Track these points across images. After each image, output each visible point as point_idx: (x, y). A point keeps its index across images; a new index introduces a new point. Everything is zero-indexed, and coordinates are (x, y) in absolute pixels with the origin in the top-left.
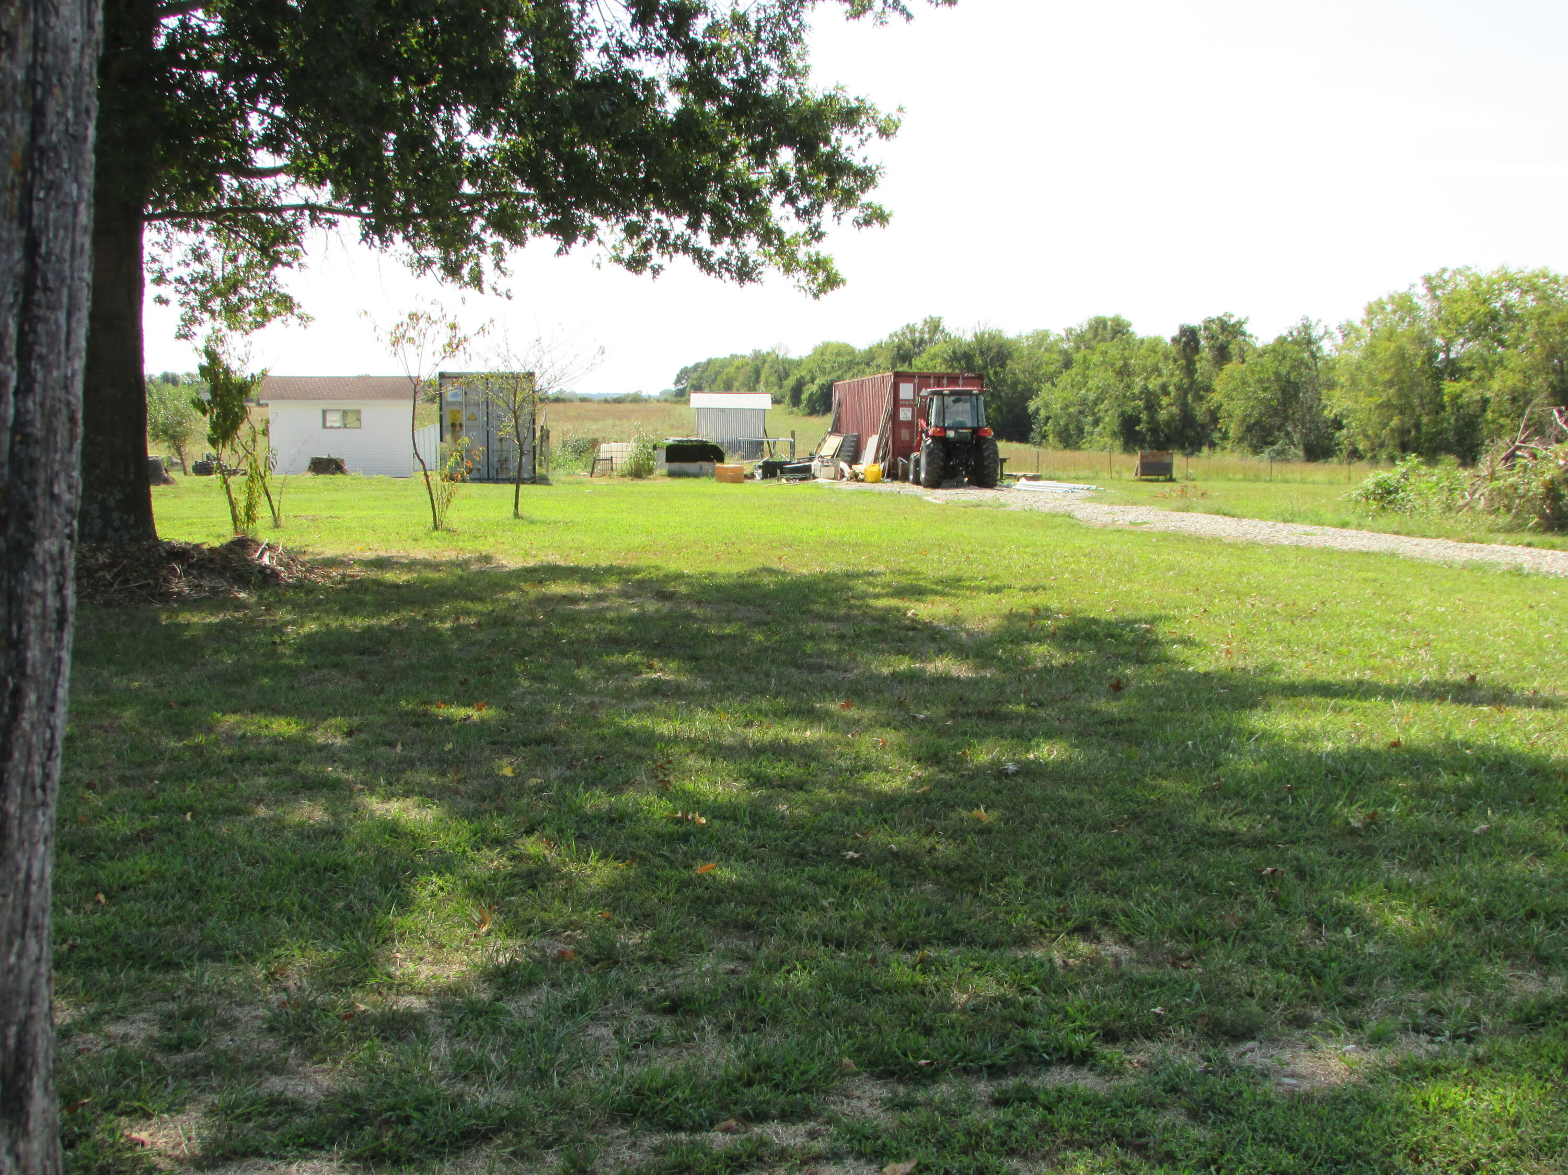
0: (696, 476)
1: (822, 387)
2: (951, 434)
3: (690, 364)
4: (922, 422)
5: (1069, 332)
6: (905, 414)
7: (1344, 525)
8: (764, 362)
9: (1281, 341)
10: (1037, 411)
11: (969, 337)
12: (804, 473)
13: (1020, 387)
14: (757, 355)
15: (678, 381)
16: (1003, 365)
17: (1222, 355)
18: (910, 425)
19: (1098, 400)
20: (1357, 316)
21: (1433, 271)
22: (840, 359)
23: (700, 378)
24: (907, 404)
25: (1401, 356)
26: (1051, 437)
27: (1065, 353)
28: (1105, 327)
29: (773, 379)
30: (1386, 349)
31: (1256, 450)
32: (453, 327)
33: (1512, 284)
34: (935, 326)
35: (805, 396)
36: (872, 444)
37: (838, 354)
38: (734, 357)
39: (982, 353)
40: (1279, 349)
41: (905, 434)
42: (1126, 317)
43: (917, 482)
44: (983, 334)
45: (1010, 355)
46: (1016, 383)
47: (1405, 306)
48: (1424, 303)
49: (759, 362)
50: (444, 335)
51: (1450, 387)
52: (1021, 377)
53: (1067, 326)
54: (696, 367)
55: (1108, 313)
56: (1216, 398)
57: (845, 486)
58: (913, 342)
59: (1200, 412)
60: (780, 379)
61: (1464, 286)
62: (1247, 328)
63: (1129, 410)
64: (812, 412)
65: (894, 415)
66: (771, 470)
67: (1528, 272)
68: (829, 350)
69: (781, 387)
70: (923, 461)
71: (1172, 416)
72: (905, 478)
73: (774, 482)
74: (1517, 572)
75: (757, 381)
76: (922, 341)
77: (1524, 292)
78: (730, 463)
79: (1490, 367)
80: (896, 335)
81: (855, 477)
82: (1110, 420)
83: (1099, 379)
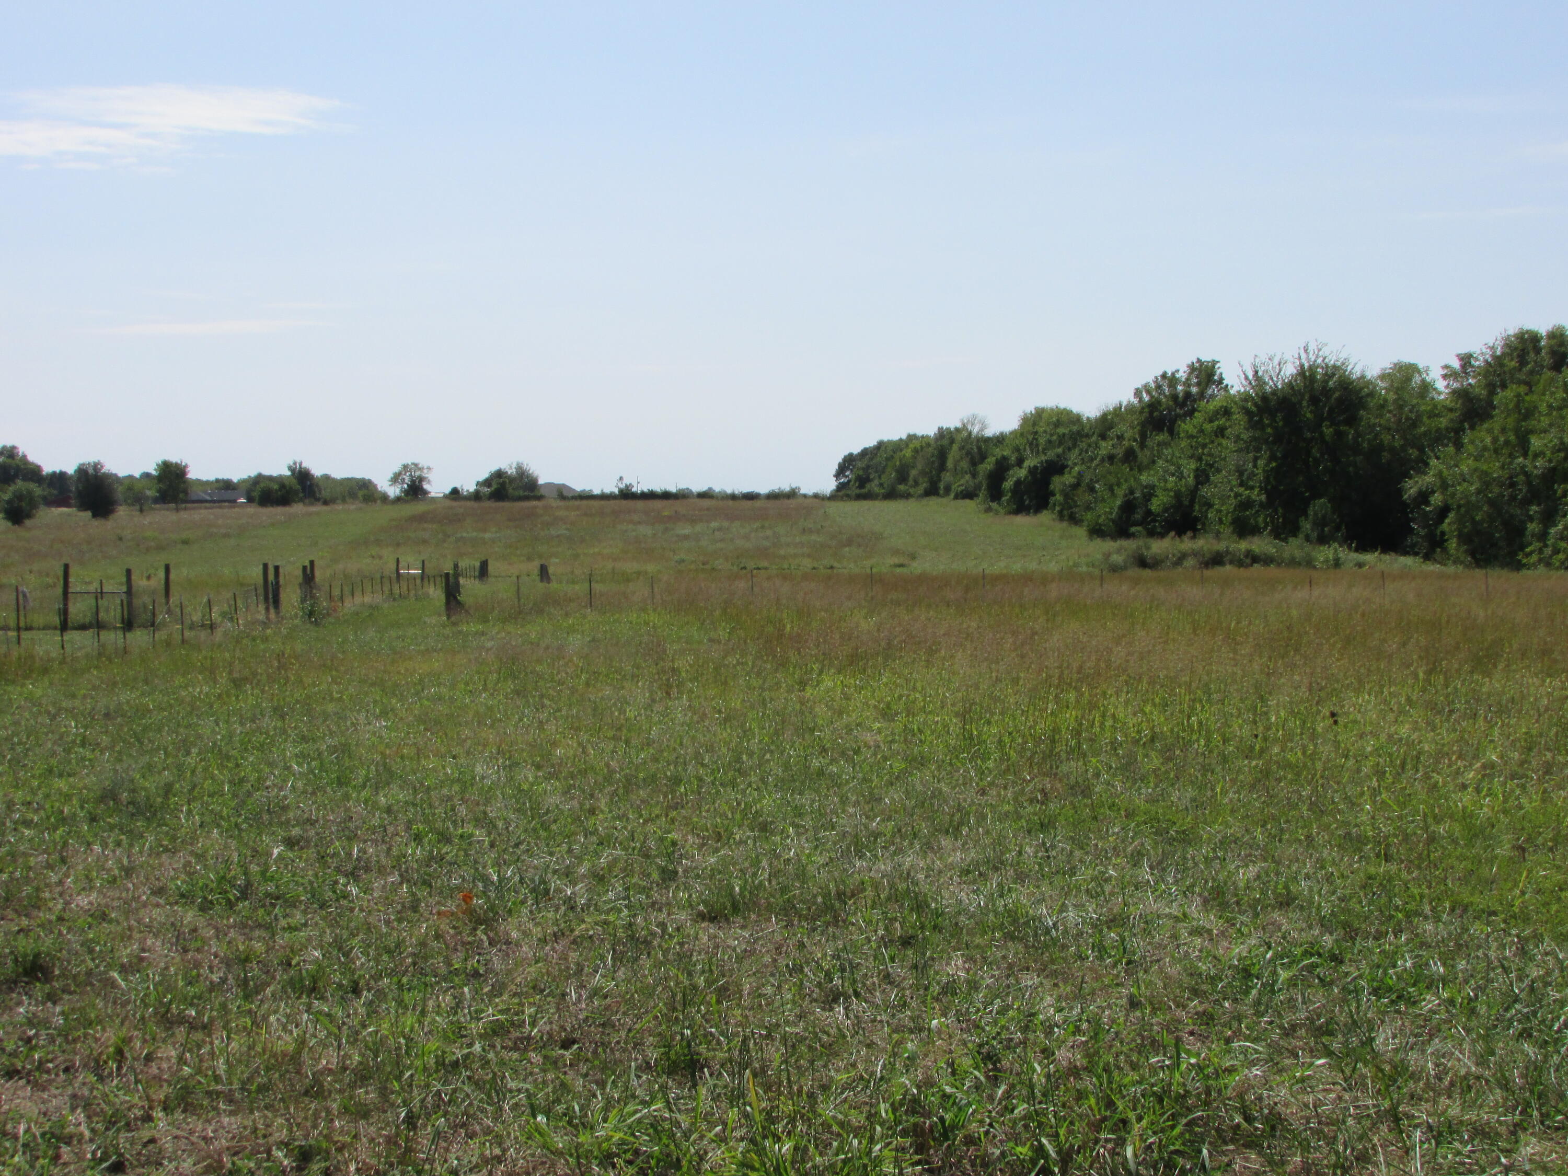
1: (1032, 471)
3: (856, 450)
8: (952, 441)
10: (1423, 497)
13: (1386, 457)
16: (1352, 420)
22: (1061, 430)
23: (868, 467)
26: (1453, 544)
28: (1538, 350)
35: (1008, 484)
37: (1058, 424)
38: (911, 437)
39: (1314, 400)
46: (1377, 449)
49: (945, 442)
52: (1386, 438)
53: (1463, 350)
54: (865, 452)
58: (1174, 397)
60: (974, 463)
64: (1020, 508)
68: (1044, 415)
69: (974, 475)
76: (1188, 395)
80: (1146, 388)
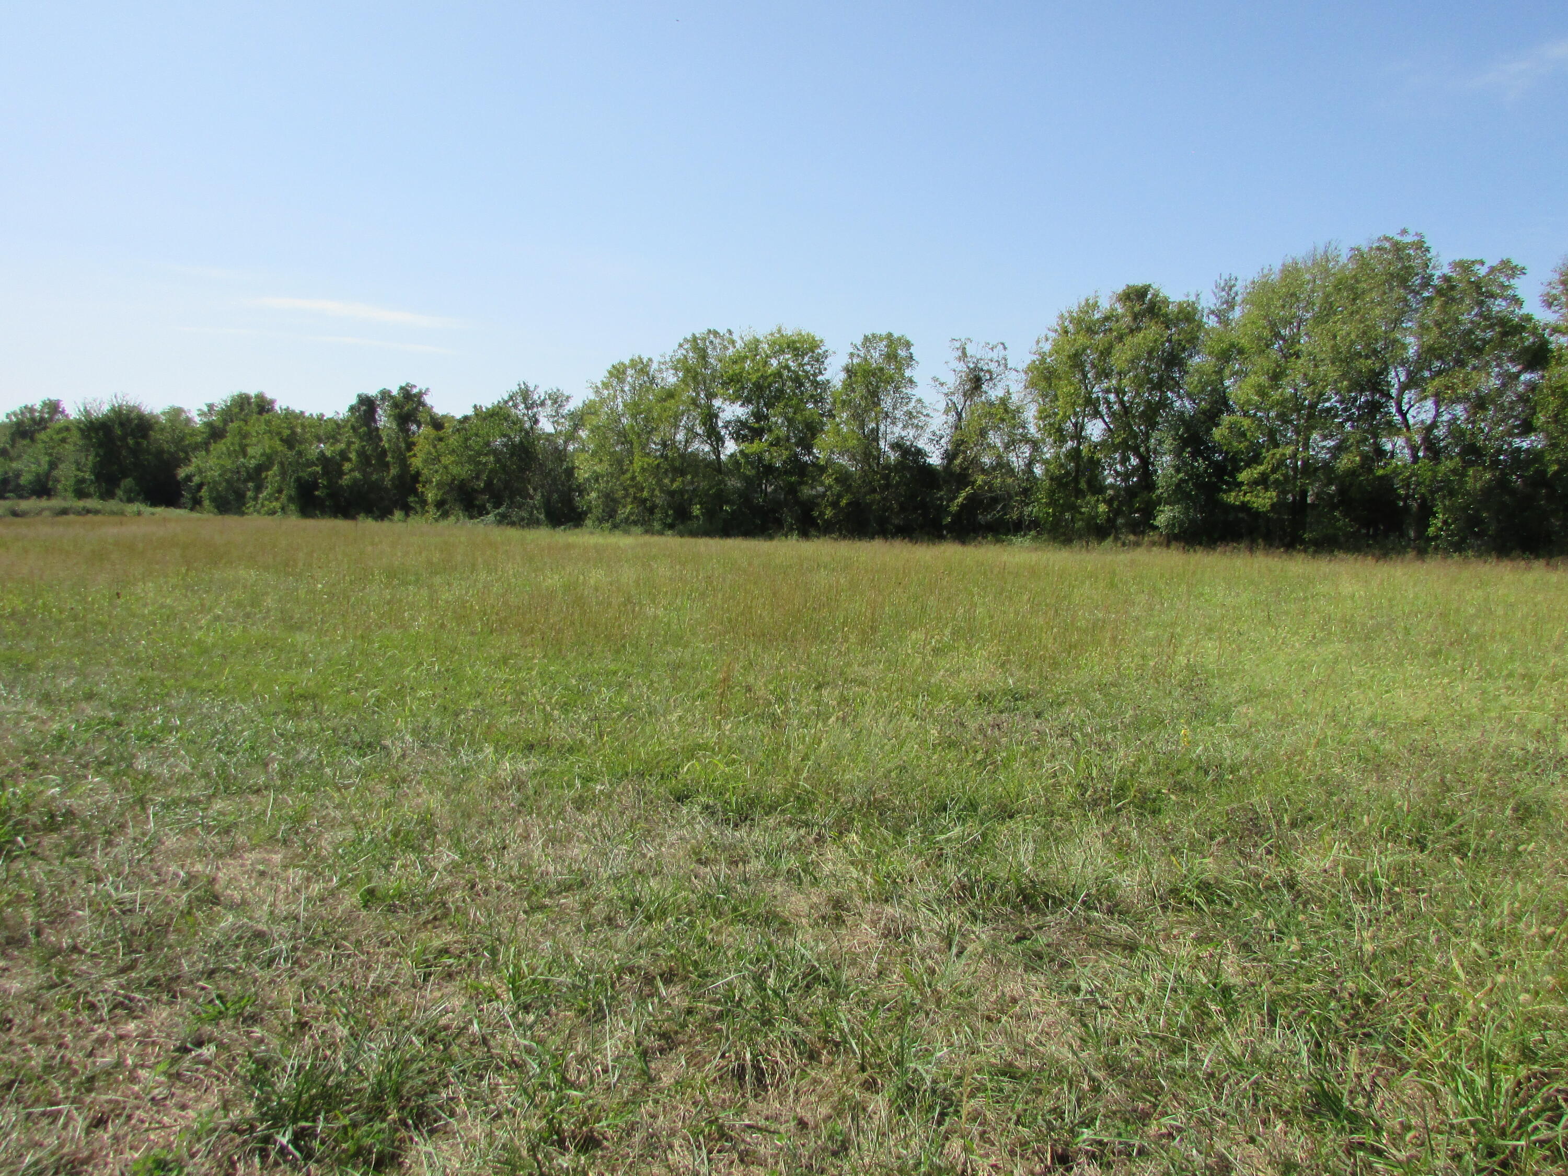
5: (211, 407)
10: (189, 478)
11: (105, 410)
13: (166, 456)
16: (145, 436)
17: (408, 422)
19: (263, 467)
26: (206, 503)
27: (210, 425)
28: (249, 404)
34: (54, 407)
39: (122, 425)
44: (120, 406)
45: (150, 427)
46: (160, 452)
52: (166, 446)
53: (209, 402)
55: (252, 391)
56: (416, 462)
58: (33, 419)
59: (388, 477)
63: (305, 476)
71: (355, 481)
76: (42, 419)
80: (15, 414)
83: (262, 447)
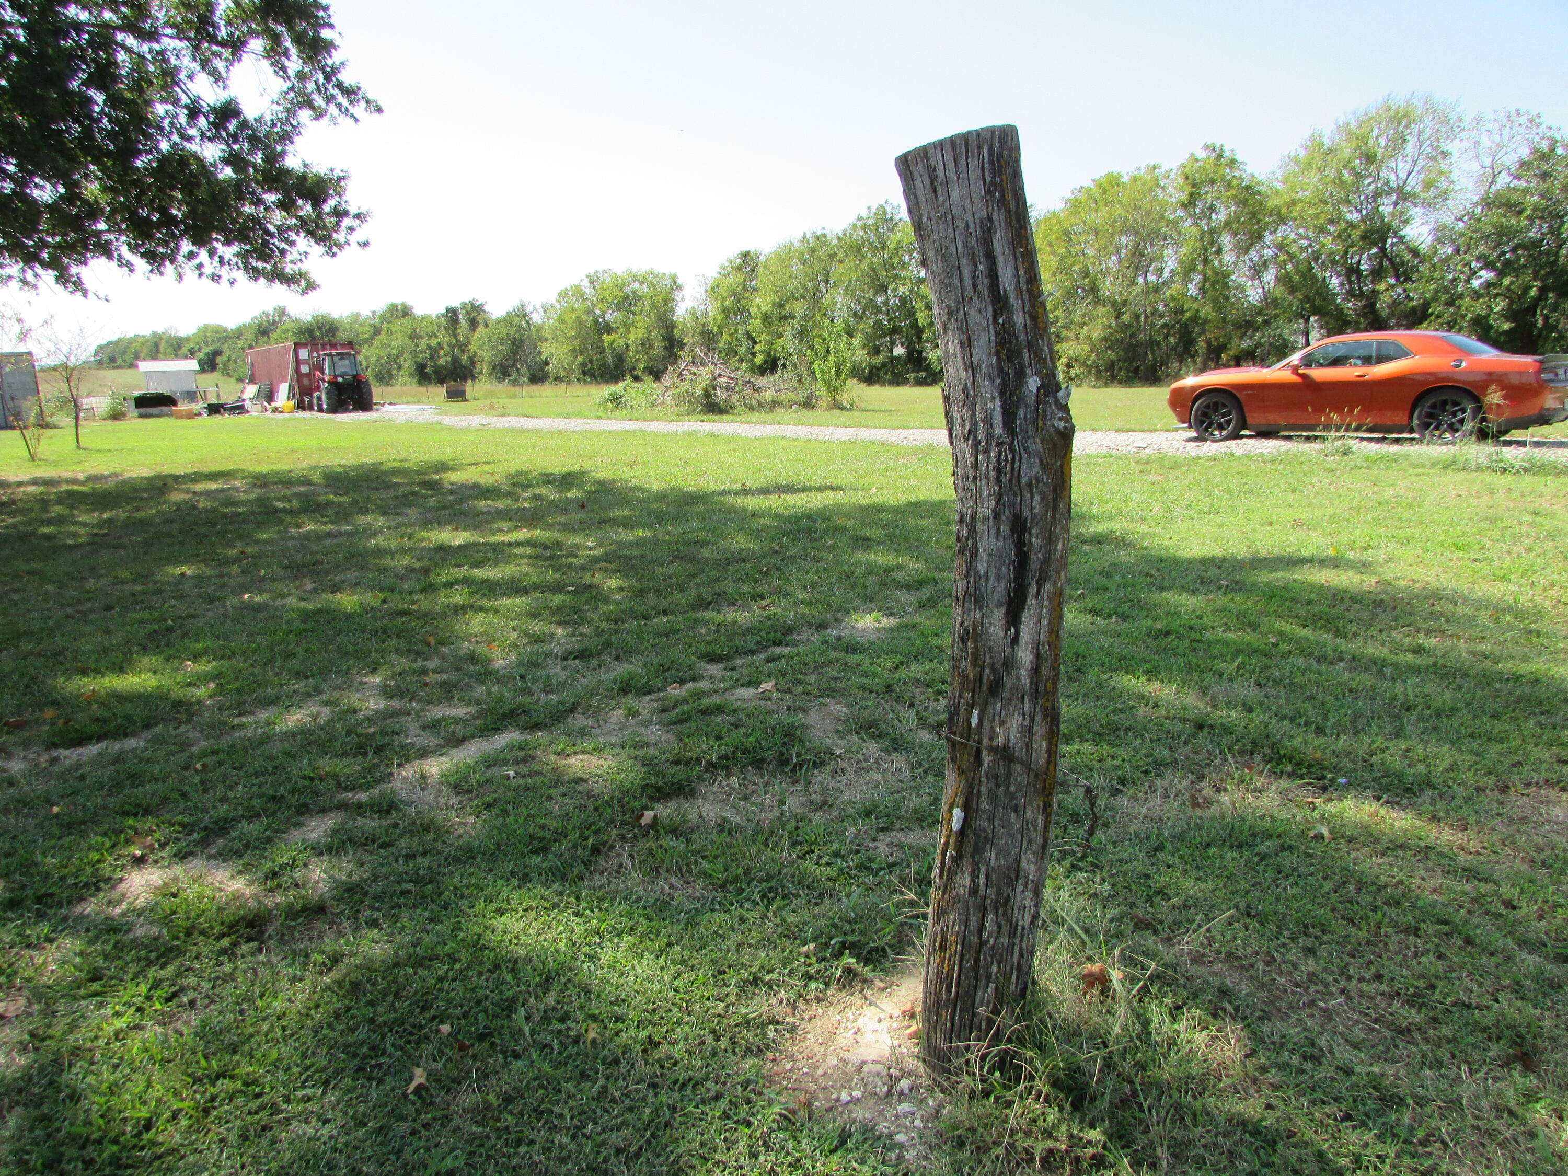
0: (159, 416)
2: (340, 380)
4: (318, 373)
5: (374, 313)
6: (305, 369)
7: (599, 418)
9: (509, 314)
11: (309, 318)
12: (239, 409)
14: (154, 334)
15: (97, 353)
17: (473, 324)
18: (308, 375)
19: (401, 353)
20: (552, 298)
21: (592, 272)
24: (305, 362)
25: (580, 323)
27: (374, 326)
29: (170, 350)
30: (571, 318)
31: (500, 380)
32: (20, 320)
33: (635, 279)
34: (281, 312)
36: (284, 389)
40: (508, 320)
41: (306, 382)
42: (410, 303)
43: (320, 410)
45: (337, 329)
47: (577, 291)
48: (588, 290)
50: (17, 328)
51: (607, 339)
55: (398, 301)
56: (473, 348)
57: (269, 414)
59: (464, 359)
61: (609, 280)
62: (486, 308)
63: (419, 360)
65: (297, 370)
66: (214, 409)
67: (643, 271)
70: (324, 397)
71: (447, 362)
72: (311, 408)
73: (218, 417)
74: (712, 434)
75: (158, 351)
77: (642, 283)
78: (183, 406)
79: (628, 326)
81: (275, 410)
82: (408, 365)
83: (399, 341)
